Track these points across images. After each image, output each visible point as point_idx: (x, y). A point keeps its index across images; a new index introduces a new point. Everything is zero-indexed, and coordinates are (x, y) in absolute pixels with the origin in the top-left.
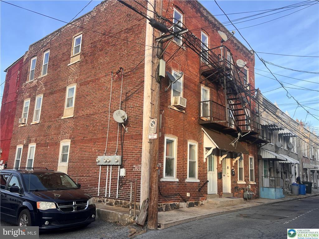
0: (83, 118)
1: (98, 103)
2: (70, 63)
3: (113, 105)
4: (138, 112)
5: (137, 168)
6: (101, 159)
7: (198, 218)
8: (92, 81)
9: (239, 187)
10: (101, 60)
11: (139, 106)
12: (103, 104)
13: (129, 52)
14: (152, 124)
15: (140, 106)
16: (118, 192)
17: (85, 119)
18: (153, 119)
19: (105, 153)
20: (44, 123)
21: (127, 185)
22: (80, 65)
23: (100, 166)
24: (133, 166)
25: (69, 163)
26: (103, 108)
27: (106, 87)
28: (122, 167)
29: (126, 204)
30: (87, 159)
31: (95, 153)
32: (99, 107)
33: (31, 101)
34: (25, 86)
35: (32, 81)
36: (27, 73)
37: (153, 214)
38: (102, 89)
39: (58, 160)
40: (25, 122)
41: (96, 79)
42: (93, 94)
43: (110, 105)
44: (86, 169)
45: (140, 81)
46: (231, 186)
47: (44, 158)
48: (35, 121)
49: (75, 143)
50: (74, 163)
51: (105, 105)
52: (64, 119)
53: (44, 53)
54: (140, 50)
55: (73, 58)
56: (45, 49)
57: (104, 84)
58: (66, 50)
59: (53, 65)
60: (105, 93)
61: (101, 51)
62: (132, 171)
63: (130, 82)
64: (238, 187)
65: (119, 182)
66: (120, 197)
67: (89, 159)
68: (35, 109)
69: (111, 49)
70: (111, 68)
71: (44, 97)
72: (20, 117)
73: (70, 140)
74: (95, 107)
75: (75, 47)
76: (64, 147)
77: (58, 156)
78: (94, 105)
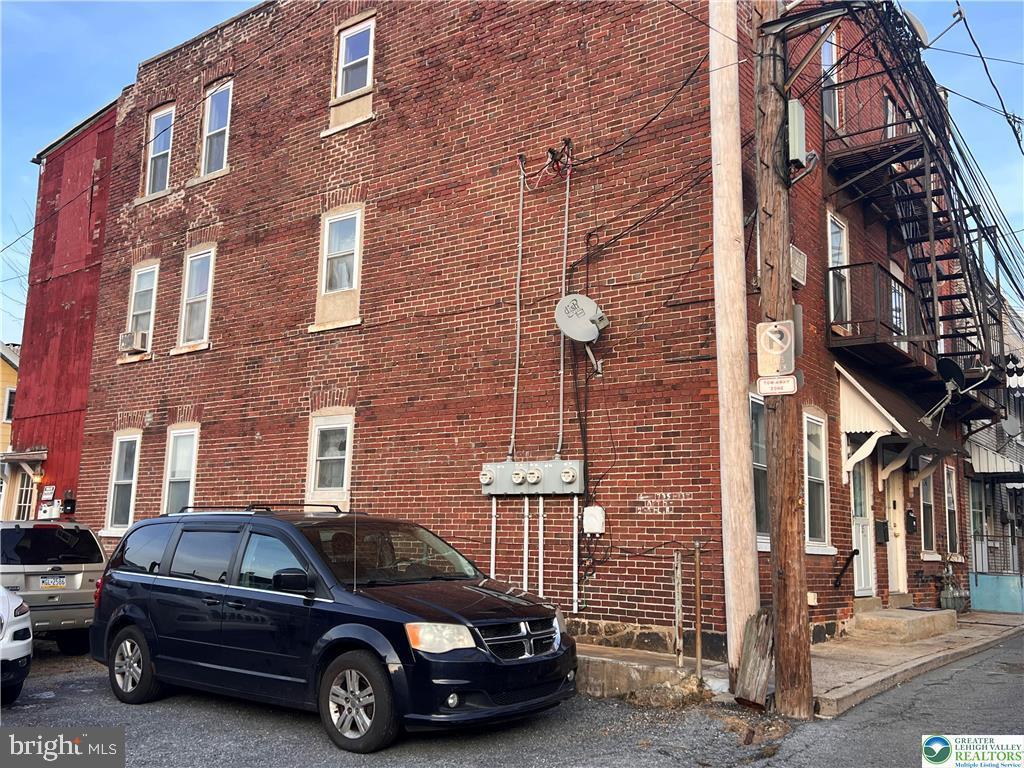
0: (402, 327)
1: (466, 273)
2: (327, 128)
3: (531, 277)
4: (644, 301)
5: (656, 504)
6: (500, 475)
7: (898, 676)
8: (434, 193)
9: (924, 574)
10: (469, 112)
11: (647, 282)
12: (486, 275)
13: (592, 83)
14: (771, 341)
15: (654, 281)
16: (579, 589)
17: (411, 331)
18: (774, 320)
19: (510, 452)
20: (231, 348)
21: (615, 563)
22: (374, 136)
23: (494, 499)
24: (635, 497)
25: (352, 489)
26: (489, 291)
27: (494, 213)
28: (587, 499)
29: (615, 632)
30: (435, 476)
31: (467, 452)
32: (472, 288)
33: (161, 269)
34: (134, 213)
35: (160, 194)
36: (136, 165)
37: (798, 665)
38: (477, 223)
39: (304, 480)
40: (144, 346)
41: (448, 187)
42: (440, 241)
43: (521, 279)
44: (432, 510)
45: (647, 188)
46: (908, 567)
47: (240, 474)
48: (188, 340)
49: (375, 418)
50: (376, 489)
51: (497, 278)
52: (319, 333)
53: (205, 92)
54: (644, 73)
55: (341, 107)
56: (211, 77)
57: (485, 204)
58: (305, 80)
59: (254, 135)
60: (492, 235)
61: (462, 79)
62: (631, 517)
63: (602, 193)
64: (922, 572)
65: (580, 556)
66: (589, 610)
67: (439, 475)
68: (185, 299)
69: (509, 73)
70: (514, 141)
71: (220, 253)
72: (121, 328)
73: (352, 409)
74: (453, 286)
75: (344, 69)
76: (325, 435)
77: (305, 465)
78: (446, 282)
